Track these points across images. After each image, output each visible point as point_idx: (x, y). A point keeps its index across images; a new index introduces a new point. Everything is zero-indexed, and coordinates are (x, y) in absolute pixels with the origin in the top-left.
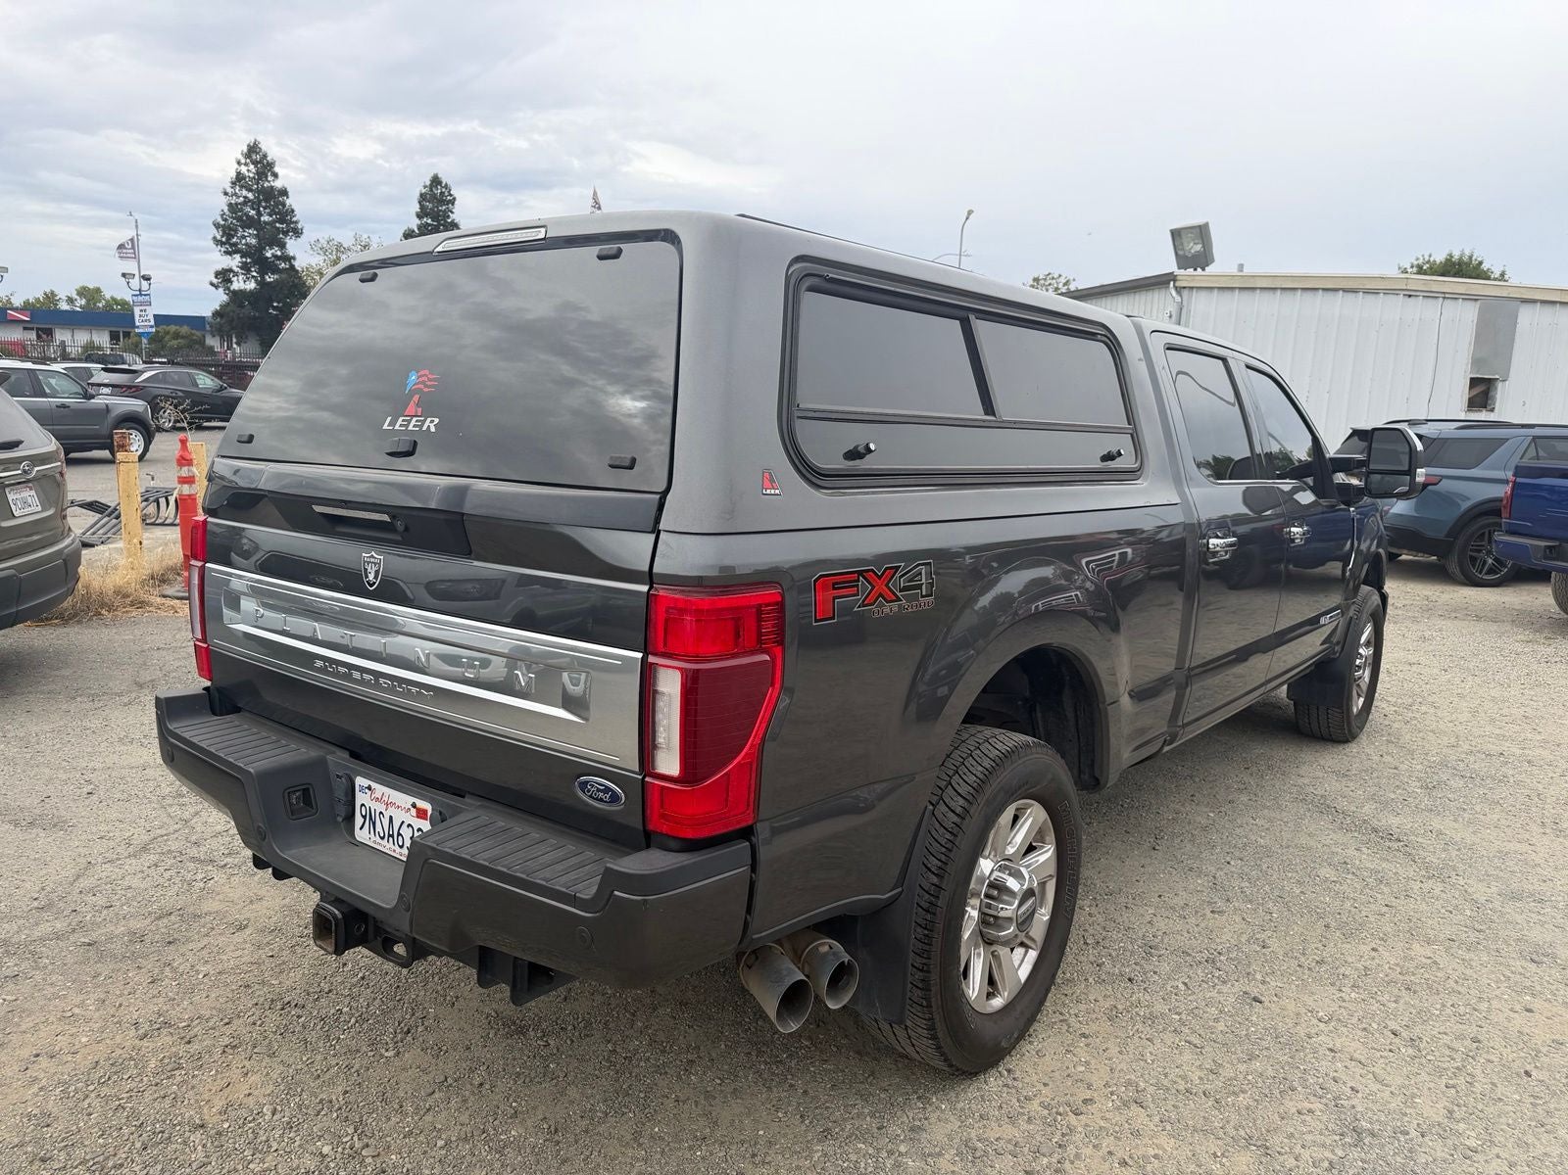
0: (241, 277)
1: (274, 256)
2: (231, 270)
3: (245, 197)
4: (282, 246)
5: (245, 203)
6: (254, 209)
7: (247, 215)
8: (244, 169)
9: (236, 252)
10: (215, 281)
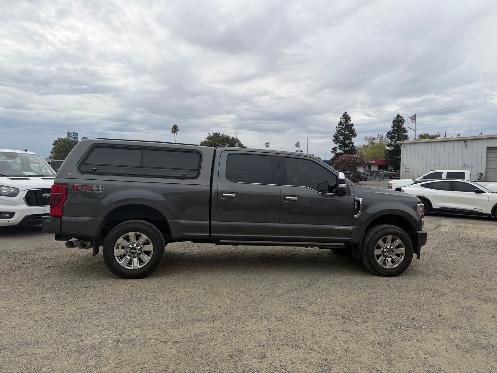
0: (339, 149)
1: (348, 143)
2: (337, 148)
3: (342, 128)
4: (350, 140)
5: (341, 129)
6: (344, 131)
7: (342, 132)
8: (342, 120)
9: (338, 143)
10: (332, 151)
